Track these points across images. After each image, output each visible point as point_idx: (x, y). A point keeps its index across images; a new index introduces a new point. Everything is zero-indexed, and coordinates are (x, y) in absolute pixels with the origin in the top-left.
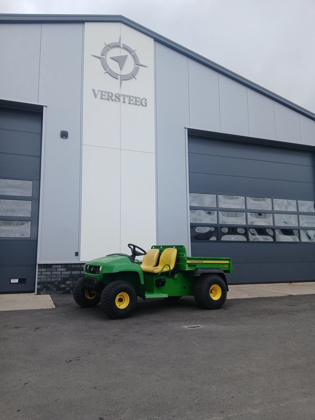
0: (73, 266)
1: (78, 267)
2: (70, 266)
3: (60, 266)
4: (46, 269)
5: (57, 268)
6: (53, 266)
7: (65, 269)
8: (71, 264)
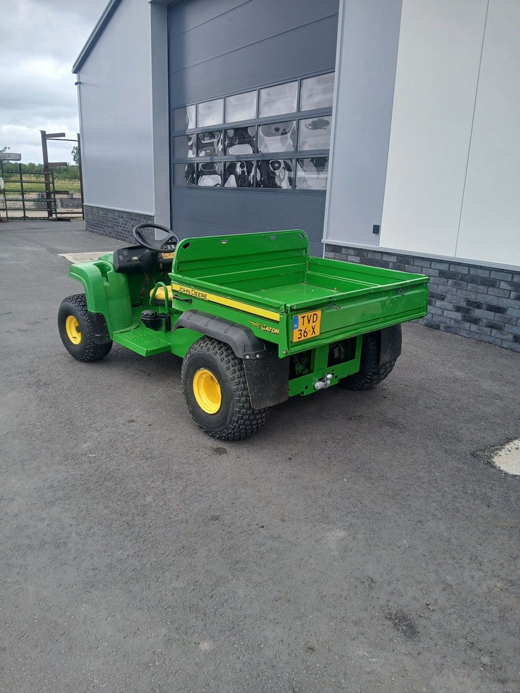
0: (370, 256)
1: (377, 258)
2: (366, 253)
3: (352, 252)
4: (334, 254)
5: (347, 255)
6: (343, 251)
7: (357, 259)
8: (368, 251)
